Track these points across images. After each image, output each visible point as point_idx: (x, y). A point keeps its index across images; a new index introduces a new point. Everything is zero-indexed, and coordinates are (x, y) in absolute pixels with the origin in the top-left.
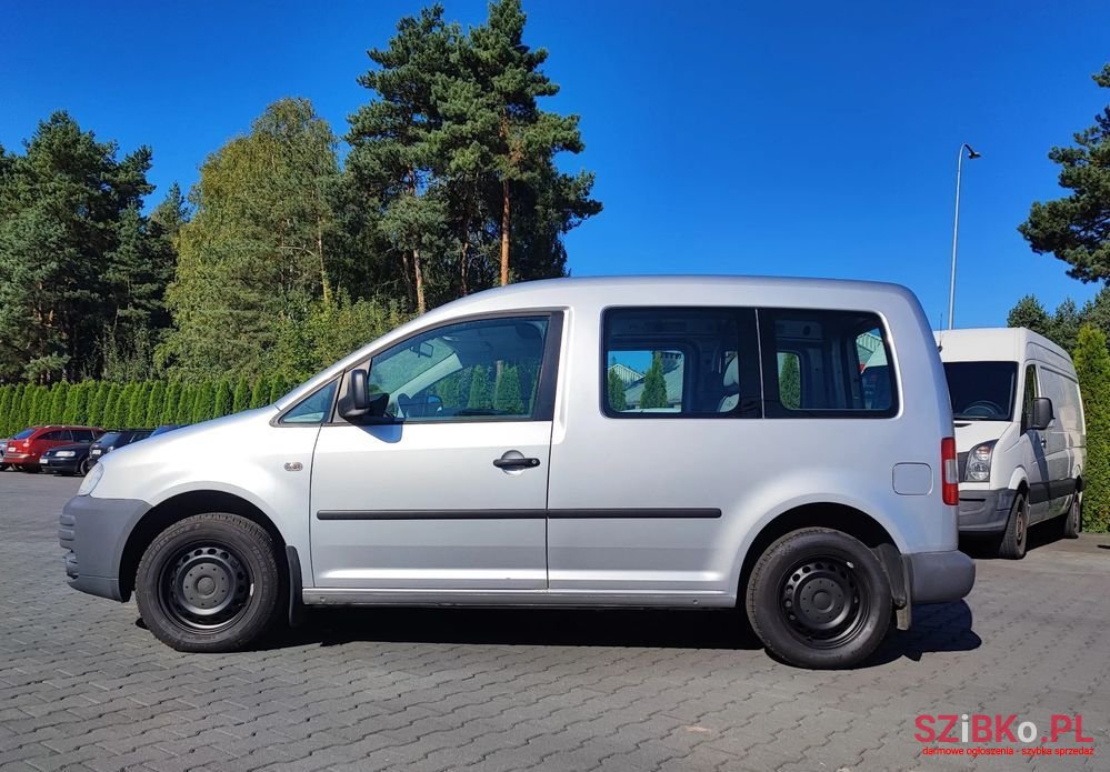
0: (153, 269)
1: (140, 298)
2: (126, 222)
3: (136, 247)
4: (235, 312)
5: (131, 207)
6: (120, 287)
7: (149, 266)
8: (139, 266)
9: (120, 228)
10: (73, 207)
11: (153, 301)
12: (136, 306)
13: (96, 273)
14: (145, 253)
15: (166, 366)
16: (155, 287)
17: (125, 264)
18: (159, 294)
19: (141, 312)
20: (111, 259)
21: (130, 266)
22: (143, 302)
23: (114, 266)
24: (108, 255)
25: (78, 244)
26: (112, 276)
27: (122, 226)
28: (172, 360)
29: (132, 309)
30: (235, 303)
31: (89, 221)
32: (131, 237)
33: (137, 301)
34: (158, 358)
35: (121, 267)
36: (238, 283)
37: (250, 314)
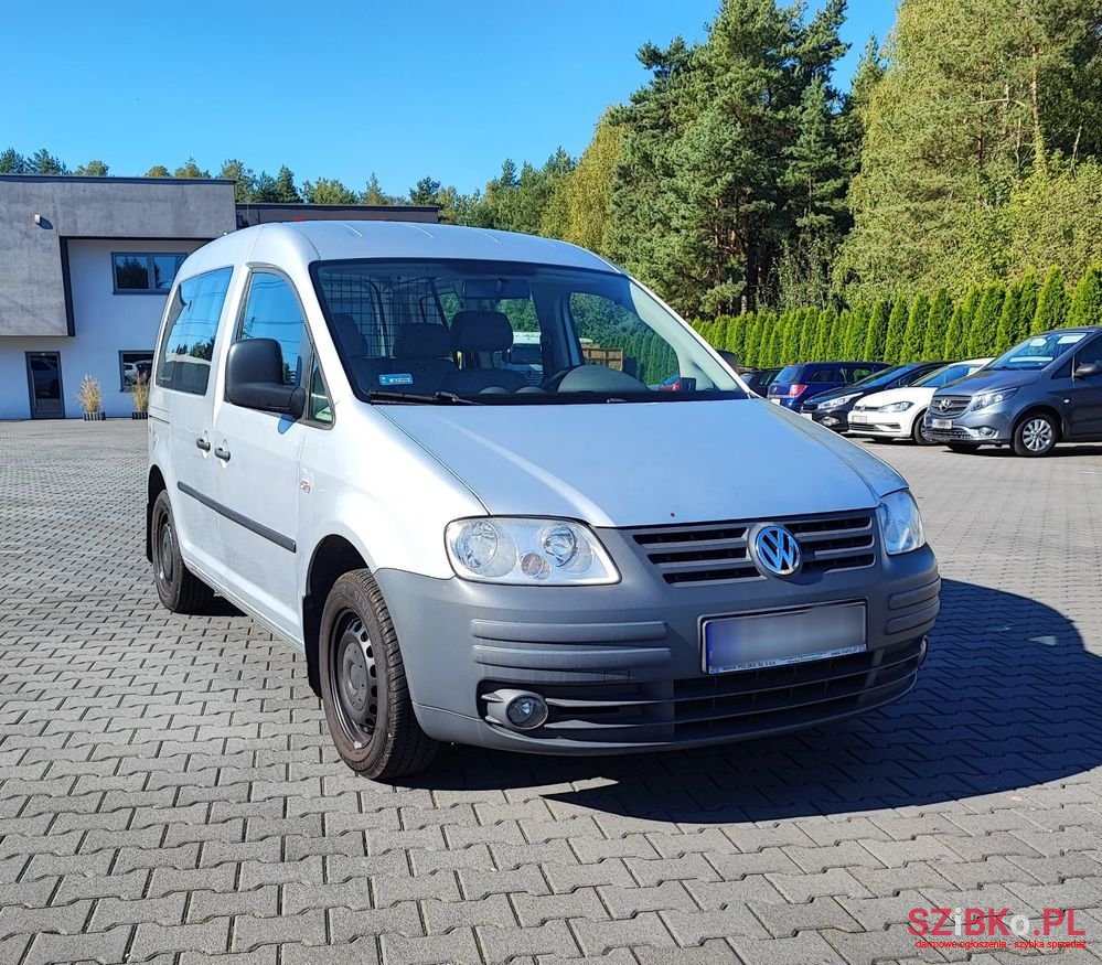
0: (839, 158)
1: (822, 199)
2: (810, 103)
3: (818, 134)
4: (912, 206)
5: (815, 81)
6: (801, 189)
7: (833, 156)
8: (822, 158)
9: (801, 113)
10: (751, 99)
11: (836, 201)
12: (817, 211)
13: (774, 175)
14: (830, 139)
15: (846, 282)
16: (837, 183)
17: (805, 159)
18: (841, 193)
19: (823, 218)
20: (791, 156)
21: (812, 160)
22: (826, 204)
23: (794, 163)
24: (786, 150)
25: (754, 145)
26: (791, 177)
27: (804, 109)
28: (851, 276)
29: (812, 215)
30: (914, 192)
31: (769, 113)
32: (813, 122)
33: (818, 204)
34: (837, 275)
35: (801, 164)
36: (921, 164)
37: (931, 206)
